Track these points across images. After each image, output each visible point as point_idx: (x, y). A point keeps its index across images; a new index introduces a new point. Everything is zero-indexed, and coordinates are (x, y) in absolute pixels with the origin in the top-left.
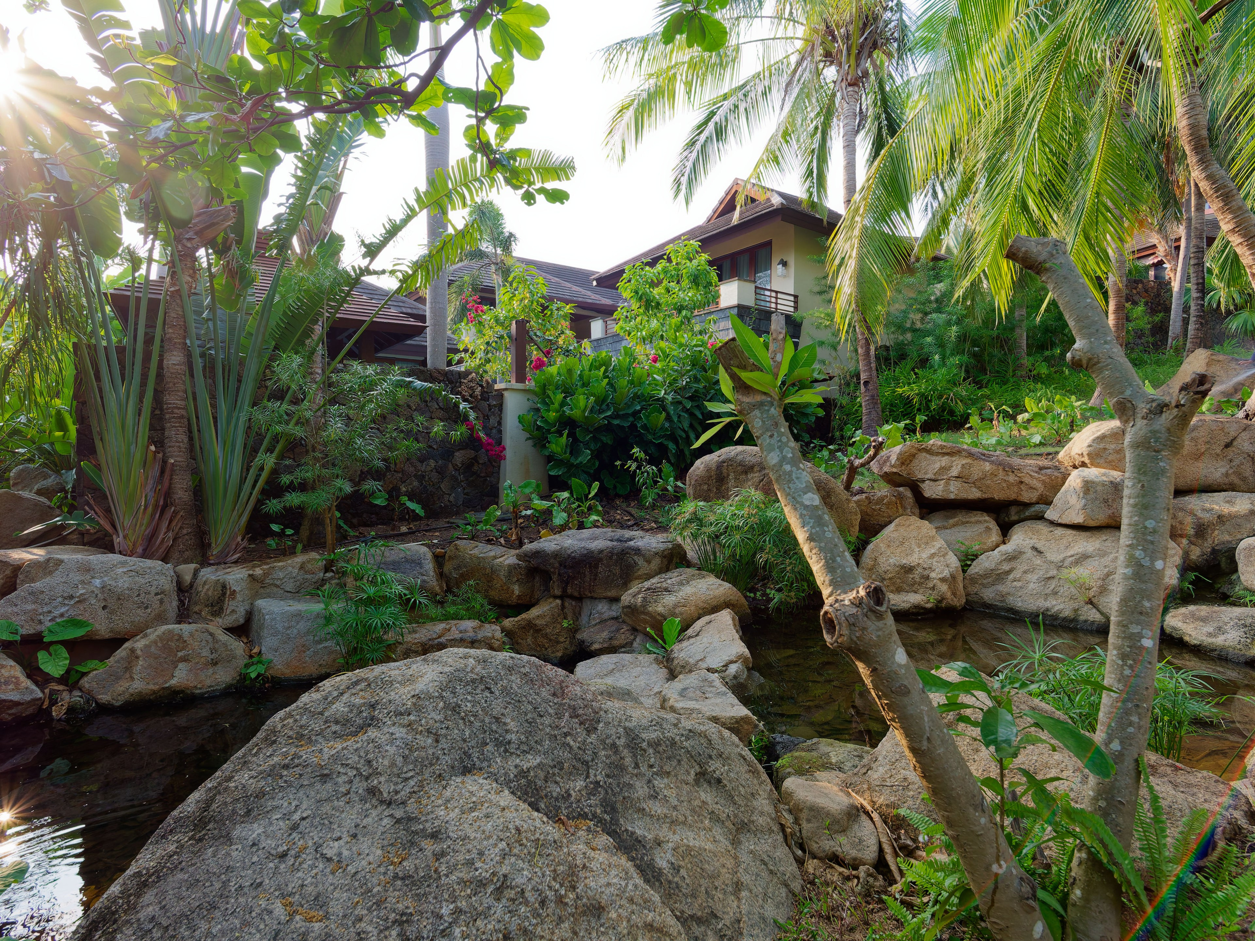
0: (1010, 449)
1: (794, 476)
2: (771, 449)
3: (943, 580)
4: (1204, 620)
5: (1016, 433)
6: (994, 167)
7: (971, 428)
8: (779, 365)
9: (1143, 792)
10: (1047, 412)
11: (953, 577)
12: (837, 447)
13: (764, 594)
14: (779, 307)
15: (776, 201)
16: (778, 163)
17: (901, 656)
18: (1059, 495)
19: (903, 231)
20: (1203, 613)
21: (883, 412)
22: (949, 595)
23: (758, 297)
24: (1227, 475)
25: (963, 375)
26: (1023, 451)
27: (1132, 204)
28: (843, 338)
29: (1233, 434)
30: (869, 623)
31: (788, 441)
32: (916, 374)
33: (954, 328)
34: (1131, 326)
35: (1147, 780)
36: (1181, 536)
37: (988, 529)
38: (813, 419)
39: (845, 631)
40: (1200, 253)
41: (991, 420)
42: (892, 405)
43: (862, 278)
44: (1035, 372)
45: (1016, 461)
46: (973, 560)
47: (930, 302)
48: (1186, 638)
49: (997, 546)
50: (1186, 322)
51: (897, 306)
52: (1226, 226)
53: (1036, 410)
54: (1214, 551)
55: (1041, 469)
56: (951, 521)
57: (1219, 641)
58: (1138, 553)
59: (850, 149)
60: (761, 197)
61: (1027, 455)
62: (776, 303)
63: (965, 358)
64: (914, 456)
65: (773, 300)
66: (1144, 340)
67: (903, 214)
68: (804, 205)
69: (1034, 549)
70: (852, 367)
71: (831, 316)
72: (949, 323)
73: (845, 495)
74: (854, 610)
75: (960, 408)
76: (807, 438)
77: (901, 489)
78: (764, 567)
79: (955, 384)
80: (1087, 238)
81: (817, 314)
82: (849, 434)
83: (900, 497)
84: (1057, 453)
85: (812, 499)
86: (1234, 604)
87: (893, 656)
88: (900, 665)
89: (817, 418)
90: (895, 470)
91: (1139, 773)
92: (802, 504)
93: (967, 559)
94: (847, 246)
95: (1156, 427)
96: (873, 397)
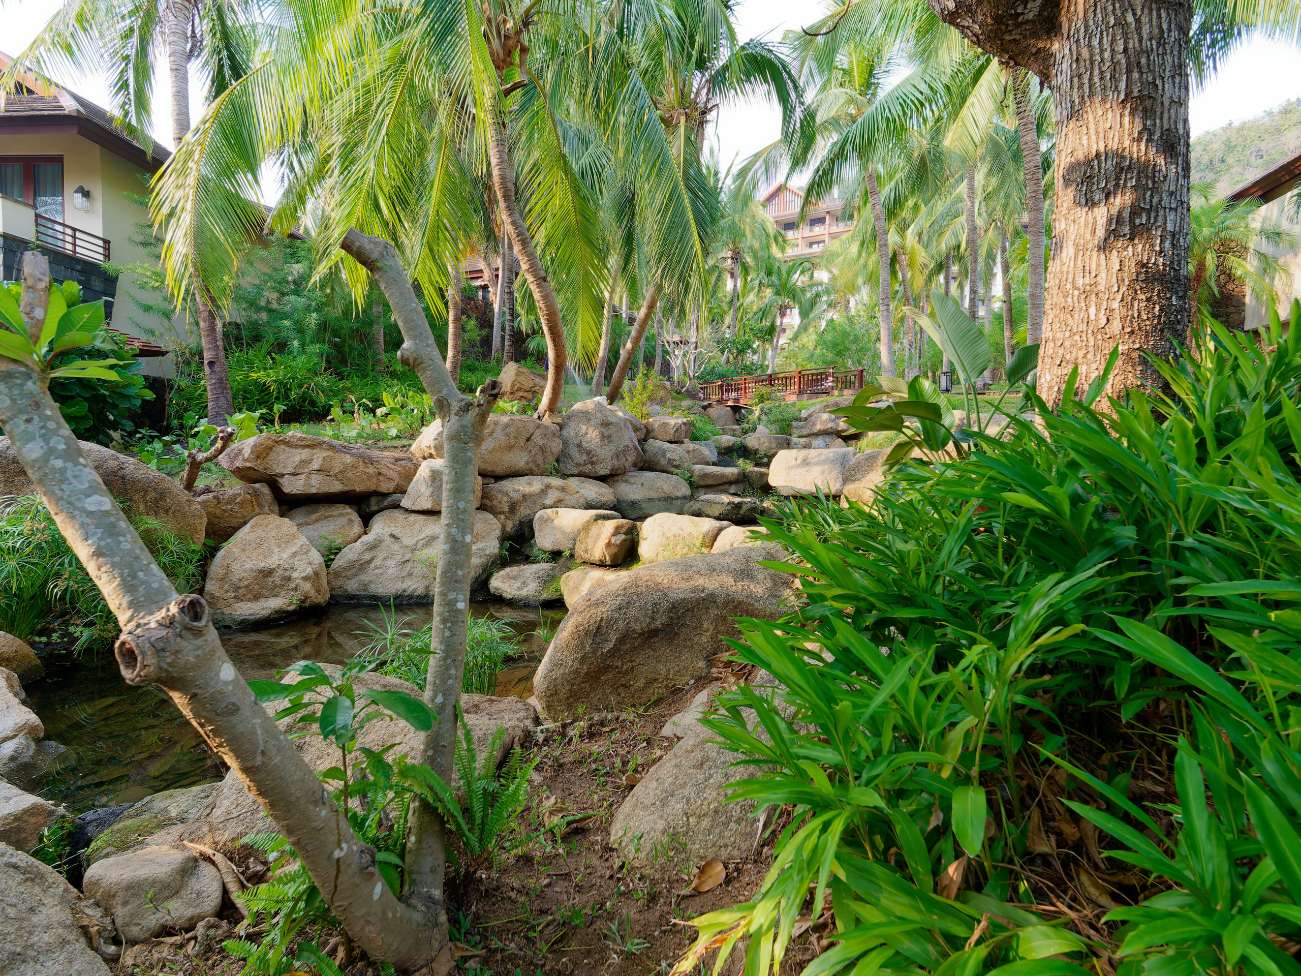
0: (370, 442)
1: (69, 474)
2: (28, 438)
3: (306, 579)
4: (514, 578)
5: (375, 426)
6: (348, 156)
7: (332, 420)
8: (40, 324)
9: (460, 733)
10: (402, 407)
11: (316, 574)
12: (174, 438)
13: (67, 634)
14: (78, 250)
15: (69, 106)
16: (71, 53)
17: (227, 671)
18: (412, 484)
19: (250, 195)
20: (515, 573)
21: (234, 398)
22: (312, 593)
23: (41, 229)
24: (528, 463)
25: (324, 365)
26: (381, 444)
27: (465, 230)
28: (179, 307)
29: (531, 431)
30: (184, 644)
31: (59, 426)
32: (273, 359)
33: (314, 315)
34: (466, 336)
35: (462, 721)
36: (500, 513)
37: (350, 521)
38: (138, 403)
39: (151, 660)
40: (511, 282)
41: (352, 413)
42: (245, 391)
43: (200, 237)
44: (391, 369)
45: (375, 453)
46: (336, 554)
47: (287, 282)
48: (504, 595)
49: (360, 537)
50: (503, 338)
51: (249, 279)
52: (524, 266)
53: (392, 405)
54: (521, 523)
55: (397, 460)
56: (314, 517)
57: (524, 593)
58: (454, 531)
59: (180, 75)
60: (41, 89)
61: (385, 447)
62: (74, 245)
63: (326, 347)
64: (271, 448)
65: (69, 239)
66: (476, 349)
67: (250, 176)
68: (116, 124)
69: (393, 536)
70: (192, 342)
71: (161, 276)
72: (308, 309)
73: (185, 495)
74: (164, 632)
75: (322, 399)
76: (129, 426)
77: (257, 485)
78: (62, 598)
79: (316, 374)
80: (431, 250)
81: (139, 270)
82: (191, 422)
83: (256, 494)
84: (410, 445)
85: (100, 503)
86: (533, 562)
87: (217, 674)
88: (226, 683)
89: (144, 401)
90: (248, 465)
91: (456, 716)
92: (83, 510)
93: (331, 554)
94: (180, 193)
95: (465, 422)
96: (220, 380)
